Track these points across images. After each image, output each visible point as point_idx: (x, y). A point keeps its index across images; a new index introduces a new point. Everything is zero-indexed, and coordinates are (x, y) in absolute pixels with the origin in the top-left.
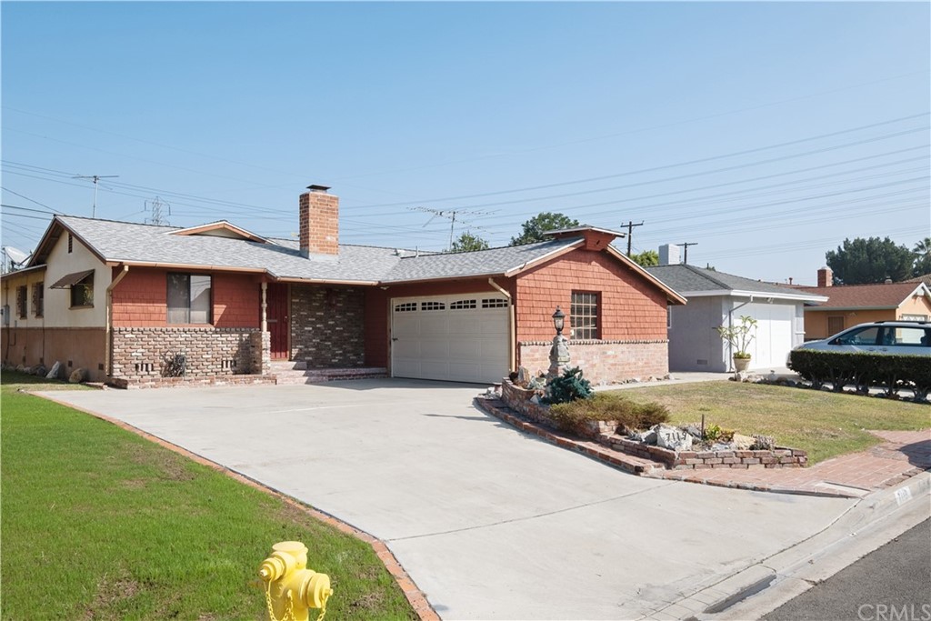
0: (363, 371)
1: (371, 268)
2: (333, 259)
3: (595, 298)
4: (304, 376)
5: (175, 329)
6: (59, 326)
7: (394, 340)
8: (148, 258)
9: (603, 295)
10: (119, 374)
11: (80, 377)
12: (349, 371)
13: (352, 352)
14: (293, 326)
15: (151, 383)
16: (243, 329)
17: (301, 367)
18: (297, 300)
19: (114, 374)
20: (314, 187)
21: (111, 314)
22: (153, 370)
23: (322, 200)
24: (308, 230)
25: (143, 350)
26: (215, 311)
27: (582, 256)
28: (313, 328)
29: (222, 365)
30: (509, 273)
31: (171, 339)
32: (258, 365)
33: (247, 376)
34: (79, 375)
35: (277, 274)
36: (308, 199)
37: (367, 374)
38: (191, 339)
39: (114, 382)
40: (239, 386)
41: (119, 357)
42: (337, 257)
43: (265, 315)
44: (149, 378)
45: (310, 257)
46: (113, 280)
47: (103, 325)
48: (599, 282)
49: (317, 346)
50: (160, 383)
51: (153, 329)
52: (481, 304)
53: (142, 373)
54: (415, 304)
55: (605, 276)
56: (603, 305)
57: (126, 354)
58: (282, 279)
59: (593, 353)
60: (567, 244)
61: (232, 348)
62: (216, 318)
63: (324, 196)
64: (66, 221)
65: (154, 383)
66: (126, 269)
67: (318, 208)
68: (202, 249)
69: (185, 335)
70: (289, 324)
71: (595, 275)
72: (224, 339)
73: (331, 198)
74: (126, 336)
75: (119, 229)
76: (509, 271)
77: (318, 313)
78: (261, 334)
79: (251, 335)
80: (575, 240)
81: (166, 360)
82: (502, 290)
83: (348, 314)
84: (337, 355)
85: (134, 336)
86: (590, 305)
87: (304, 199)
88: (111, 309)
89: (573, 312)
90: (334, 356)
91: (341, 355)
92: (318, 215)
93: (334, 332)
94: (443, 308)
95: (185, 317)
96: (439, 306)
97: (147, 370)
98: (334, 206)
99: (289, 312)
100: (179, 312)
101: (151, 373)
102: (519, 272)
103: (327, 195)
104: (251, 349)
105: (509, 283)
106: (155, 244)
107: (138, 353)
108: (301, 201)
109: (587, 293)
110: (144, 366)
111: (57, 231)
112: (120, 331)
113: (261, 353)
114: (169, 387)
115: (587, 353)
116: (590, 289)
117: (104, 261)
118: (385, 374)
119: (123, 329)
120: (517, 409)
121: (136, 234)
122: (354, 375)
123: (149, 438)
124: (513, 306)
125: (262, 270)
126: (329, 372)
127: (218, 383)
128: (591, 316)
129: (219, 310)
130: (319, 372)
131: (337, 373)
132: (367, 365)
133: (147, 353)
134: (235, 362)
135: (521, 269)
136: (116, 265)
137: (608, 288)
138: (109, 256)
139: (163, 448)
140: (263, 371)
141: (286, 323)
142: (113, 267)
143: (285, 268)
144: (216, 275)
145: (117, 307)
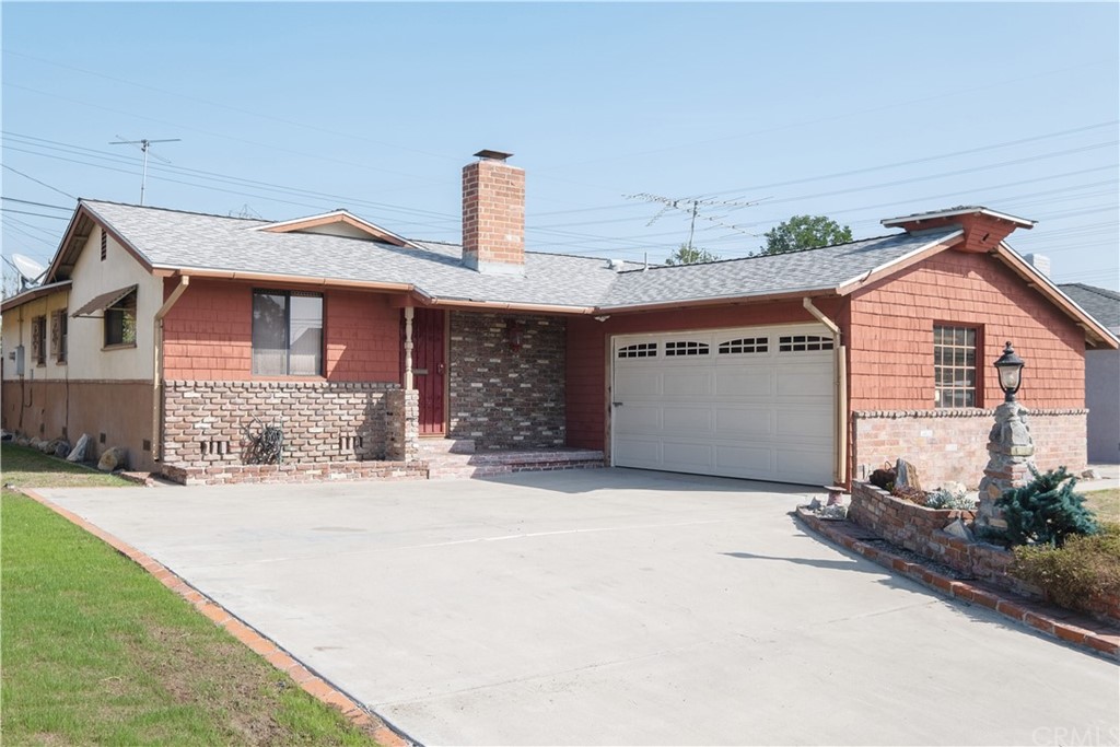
0: (566, 456)
1: (577, 287)
2: (516, 271)
3: (973, 334)
4: (470, 464)
5: (265, 384)
6: (87, 378)
7: (616, 404)
8: (222, 265)
9: (987, 331)
10: (174, 458)
11: (115, 461)
12: (544, 456)
13: (546, 424)
14: (453, 381)
15: (224, 475)
16: (374, 385)
17: (465, 448)
18: (461, 339)
19: (166, 458)
20: (485, 154)
21: (162, 357)
22: (228, 452)
23: (498, 175)
24: (477, 223)
25: (212, 419)
26: (330, 355)
27: (954, 261)
28: (484, 385)
29: (340, 444)
30: (844, 288)
31: (258, 401)
32: (398, 445)
33: (381, 463)
34: (113, 457)
35: (432, 293)
36: (477, 173)
37: (573, 462)
38: (290, 401)
39: (165, 472)
40: (367, 482)
41: (173, 431)
42: (522, 269)
43: (409, 361)
44: (224, 466)
45: (480, 268)
46: (164, 302)
47: (149, 377)
48: (980, 307)
49: (490, 414)
50: (239, 475)
51: (229, 383)
52: (778, 344)
53: (211, 457)
54: (654, 346)
55: (989, 297)
56: (986, 348)
57: (185, 426)
58: (440, 301)
59: (970, 431)
60: (935, 239)
61: (356, 416)
62: (331, 366)
63: (501, 168)
64: (95, 208)
65: (229, 475)
66: (185, 281)
67: (493, 187)
68: (309, 252)
69: (280, 394)
70: (446, 377)
71: (973, 296)
72: (344, 401)
73: (513, 171)
74: (186, 395)
75: (179, 221)
76: (842, 285)
77: (491, 360)
78: (404, 394)
79: (387, 395)
80: (947, 233)
81: (250, 436)
82: (825, 319)
83: (540, 361)
84: (522, 429)
85: (198, 395)
86: (965, 347)
87: (471, 175)
88: (162, 350)
89: (937, 360)
90: (518, 430)
91: (528, 428)
92: (493, 199)
93: (517, 389)
94: (706, 351)
95: (282, 365)
96: (698, 348)
97: (219, 452)
98: (518, 184)
99: (447, 357)
100: (273, 357)
101: (226, 457)
102: (858, 286)
103: (508, 166)
104: (387, 419)
105: (836, 305)
106: (233, 243)
107: (204, 423)
108: (465, 176)
109: (960, 326)
110: (215, 445)
111: (84, 227)
112: (176, 386)
113: (403, 425)
114: (253, 481)
115: (962, 432)
116: (967, 320)
117: (149, 267)
118: (601, 461)
119: (180, 382)
120: (908, 544)
121: (205, 229)
122: (551, 463)
123: (208, 611)
124: (844, 348)
125: (406, 287)
126: (512, 457)
127: (334, 476)
128: (966, 367)
129: (335, 352)
130: (496, 457)
131: (525, 460)
132: (570, 444)
133: (220, 424)
134: (361, 438)
135: (862, 281)
136: (169, 274)
137: (994, 319)
138: (156, 260)
139: (232, 640)
140: (406, 455)
141: (442, 376)
142: (165, 279)
143: (442, 285)
144: (329, 294)
145: (172, 347)
